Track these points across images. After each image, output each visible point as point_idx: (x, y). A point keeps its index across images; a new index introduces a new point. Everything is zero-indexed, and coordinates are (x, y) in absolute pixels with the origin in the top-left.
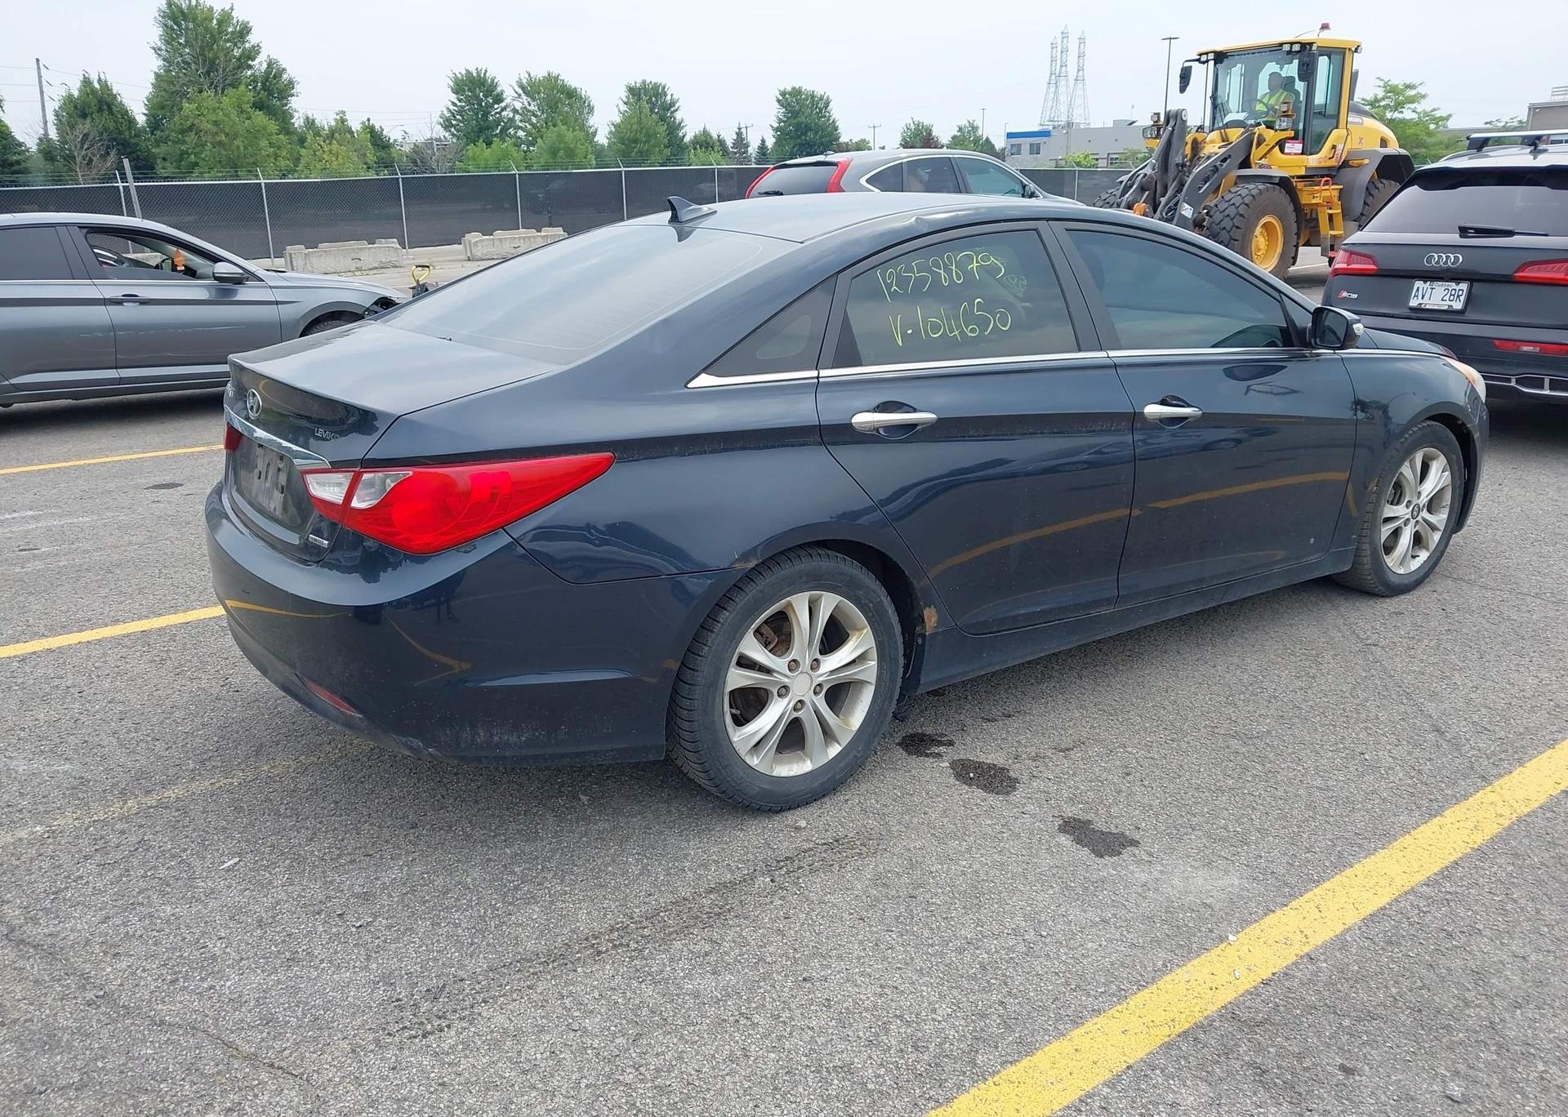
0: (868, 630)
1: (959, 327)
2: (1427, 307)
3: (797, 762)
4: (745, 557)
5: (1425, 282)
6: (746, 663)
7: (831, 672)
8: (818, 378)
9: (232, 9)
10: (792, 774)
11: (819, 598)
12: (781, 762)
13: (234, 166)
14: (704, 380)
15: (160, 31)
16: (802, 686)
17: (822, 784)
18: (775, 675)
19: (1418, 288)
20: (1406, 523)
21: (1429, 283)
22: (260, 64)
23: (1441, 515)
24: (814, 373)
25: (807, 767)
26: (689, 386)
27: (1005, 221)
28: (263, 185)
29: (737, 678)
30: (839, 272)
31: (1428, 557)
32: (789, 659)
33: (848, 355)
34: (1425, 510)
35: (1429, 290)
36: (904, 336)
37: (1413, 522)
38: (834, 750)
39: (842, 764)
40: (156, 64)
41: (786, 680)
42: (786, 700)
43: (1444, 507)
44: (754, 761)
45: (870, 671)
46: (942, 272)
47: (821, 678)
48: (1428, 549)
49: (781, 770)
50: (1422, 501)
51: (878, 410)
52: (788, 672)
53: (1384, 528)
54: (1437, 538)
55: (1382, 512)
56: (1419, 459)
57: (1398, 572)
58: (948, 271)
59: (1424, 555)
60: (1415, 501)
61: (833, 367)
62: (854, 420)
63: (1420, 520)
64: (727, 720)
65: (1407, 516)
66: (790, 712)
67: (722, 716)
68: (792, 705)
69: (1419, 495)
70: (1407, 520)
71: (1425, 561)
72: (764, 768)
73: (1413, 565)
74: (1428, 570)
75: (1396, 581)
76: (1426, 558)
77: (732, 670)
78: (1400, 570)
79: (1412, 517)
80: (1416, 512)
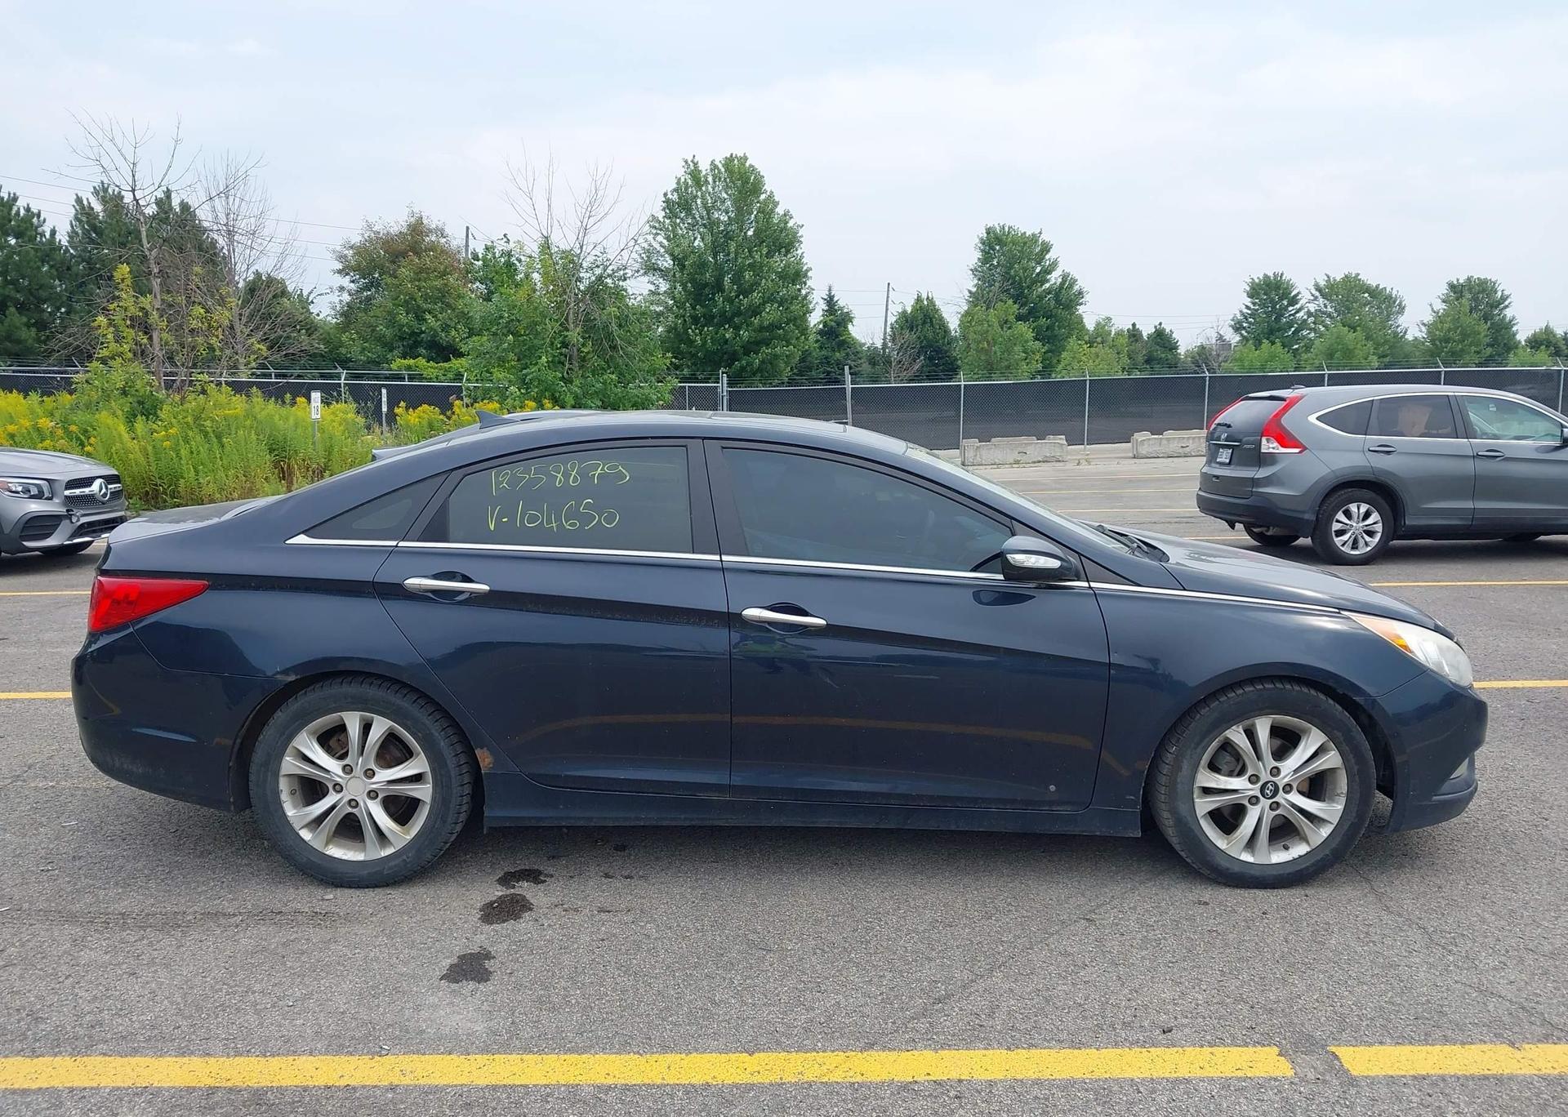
0: (423, 756)
1: (558, 519)
3: (356, 851)
4: (286, 672)
6: (302, 757)
7: (388, 782)
8: (396, 546)
10: (344, 857)
11: (372, 721)
12: (339, 846)
14: (302, 539)
15: (979, 255)
16: (356, 788)
17: (369, 873)
18: (330, 773)
20: (1252, 801)
22: (1055, 278)
23: (1335, 805)
25: (360, 857)
26: (287, 542)
29: (291, 766)
30: (453, 470)
31: (1308, 853)
32: (344, 763)
33: (437, 531)
34: (1294, 791)
36: (498, 523)
37: (1265, 803)
38: (386, 852)
39: (393, 863)
40: (971, 284)
41: (338, 779)
42: (339, 796)
43: (1338, 795)
44: (306, 835)
45: (425, 792)
46: (559, 476)
47: (374, 786)
48: (1308, 843)
49: (337, 852)
50: (1282, 780)
51: (436, 577)
52: (341, 773)
53: (1201, 798)
54: (1325, 832)
55: (1193, 779)
56: (1263, 728)
57: (1241, 858)
58: (566, 475)
59: (1299, 850)
60: (1265, 777)
61: (418, 540)
62: (406, 582)
63: (1282, 802)
64: (284, 796)
65: (1251, 793)
66: (344, 804)
67: (277, 793)
68: (346, 800)
69: (1275, 771)
70: (1254, 799)
71: (1300, 857)
72: (317, 845)
73: (1279, 857)
74: (1307, 868)
75: (1236, 869)
76: (1305, 852)
77: (288, 758)
78: (1247, 857)
79: (1264, 796)
80: (1270, 790)
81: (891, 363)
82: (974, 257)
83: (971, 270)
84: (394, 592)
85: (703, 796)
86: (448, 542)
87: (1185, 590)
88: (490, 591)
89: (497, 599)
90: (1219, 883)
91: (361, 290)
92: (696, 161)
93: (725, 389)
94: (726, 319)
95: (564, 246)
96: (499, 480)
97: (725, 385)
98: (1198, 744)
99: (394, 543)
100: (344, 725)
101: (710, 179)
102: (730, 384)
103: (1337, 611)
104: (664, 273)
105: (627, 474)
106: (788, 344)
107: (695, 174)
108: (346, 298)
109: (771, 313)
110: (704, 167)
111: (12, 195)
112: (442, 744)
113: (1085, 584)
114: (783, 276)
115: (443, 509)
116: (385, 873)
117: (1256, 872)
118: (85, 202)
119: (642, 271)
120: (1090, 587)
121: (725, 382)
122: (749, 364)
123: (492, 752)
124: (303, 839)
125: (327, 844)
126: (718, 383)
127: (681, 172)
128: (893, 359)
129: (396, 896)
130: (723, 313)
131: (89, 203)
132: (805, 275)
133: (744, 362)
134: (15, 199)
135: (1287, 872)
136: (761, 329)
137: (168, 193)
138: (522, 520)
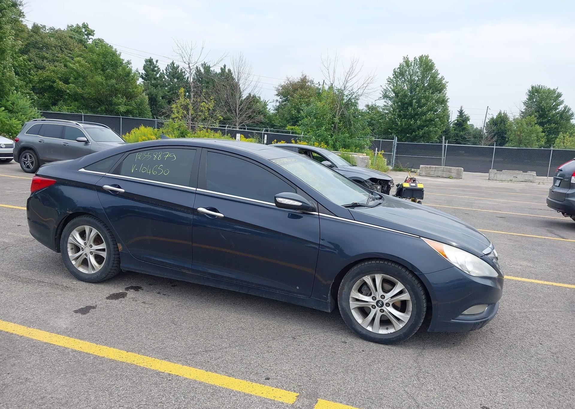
0: (105, 244)
1: (151, 171)
3: (86, 270)
4: (69, 210)
7: (95, 250)
8: (105, 175)
9: (557, 89)
10: (83, 272)
11: (92, 230)
12: (83, 268)
14: (83, 170)
15: (527, 97)
16: (87, 250)
18: (81, 244)
22: (561, 108)
23: (407, 315)
25: (87, 272)
26: (79, 170)
27: (187, 146)
29: (71, 240)
30: (126, 152)
32: (85, 242)
33: (117, 172)
34: (390, 306)
36: (135, 170)
37: (378, 309)
38: (93, 272)
39: (94, 276)
40: (523, 108)
41: (82, 247)
43: (408, 311)
44: (74, 262)
45: (105, 255)
46: (156, 156)
47: (92, 250)
48: (394, 328)
50: (385, 301)
51: (112, 186)
52: (83, 245)
53: (353, 302)
54: (401, 326)
55: (349, 294)
56: (379, 278)
57: (367, 329)
58: (157, 156)
59: (391, 330)
60: (379, 298)
61: (111, 173)
62: (104, 186)
63: (385, 310)
64: (69, 249)
65: (372, 304)
66: (84, 255)
67: (67, 248)
68: (84, 253)
69: (383, 297)
70: (374, 307)
71: (391, 333)
72: (76, 266)
73: (383, 331)
74: (393, 338)
75: (364, 333)
76: (393, 332)
77: (70, 238)
78: (369, 329)
79: (377, 306)
80: (380, 304)
81: (483, 138)
82: (525, 98)
83: (523, 103)
84: (99, 189)
85: (184, 271)
86: (120, 175)
87: (355, 220)
88: (125, 192)
89: (126, 195)
91: (283, 102)
92: (408, 57)
93: (396, 142)
94: (412, 117)
95: (339, 87)
96: (138, 156)
97: (396, 141)
98: (351, 280)
99: (104, 174)
100: (85, 230)
101: (413, 64)
102: (398, 141)
103: (419, 237)
104: (391, 99)
105: (175, 157)
106: (436, 127)
107: (407, 62)
108: (278, 104)
109: (429, 115)
110: (411, 59)
111: (178, 66)
112: (109, 240)
113: (317, 213)
114: (437, 102)
115: (120, 165)
116: (92, 278)
117: (372, 336)
118: (199, 68)
119: (382, 98)
120: (319, 215)
121: (396, 140)
122: (419, 134)
123: (122, 245)
124: (72, 264)
125: (79, 266)
126: (393, 140)
127: (402, 61)
128: (483, 136)
129: (94, 285)
130: (411, 115)
131: (200, 69)
132: (447, 101)
133: (417, 133)
134: (178, 67)
135: (385, 338)
136: (426, 121)
137: (225, 66)
138: (141, 170)
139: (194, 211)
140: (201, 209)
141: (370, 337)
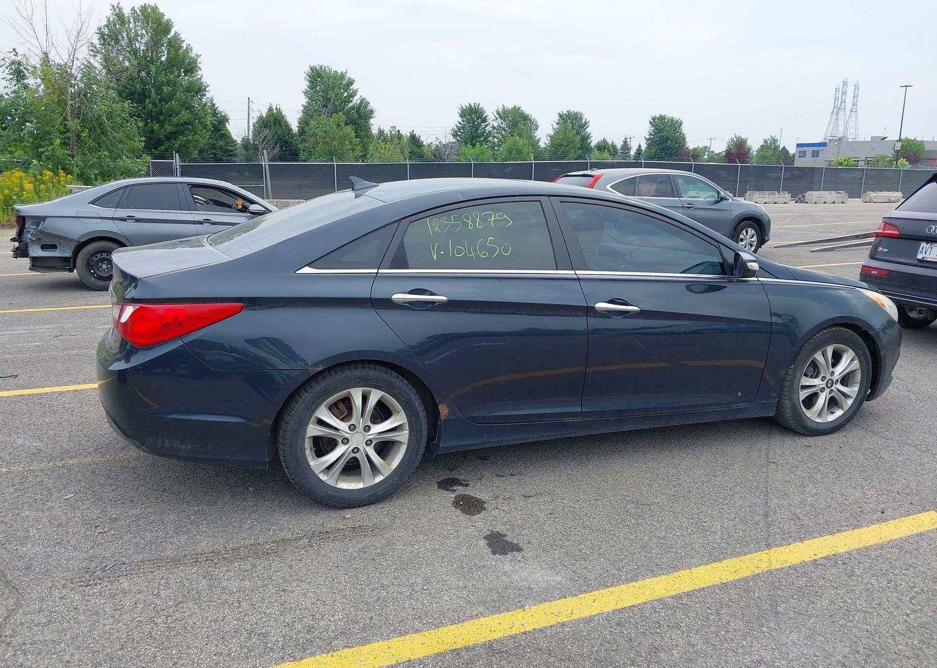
0: (403, 413)
1: (475, 251)
2: (928, 259)
3: (355, 482)
4: (316, 365)
5: (927, 244)
6: (321, 422)
7: (378, 433)
8: (377, 273)
9: (346, 72)
10: (350, 488)
11: (369, 393)
12: (343, 481)
13: (331, 155)
14: (307, 270)
15: (307, 83)
16: (358, 440)
17: (368, 496)
18: (340, 431)
19: (923, 247)
20: (822, 390)
21: (929, 244)
22: (356, 100)
23: (854, 388)
24: (376, 271)
25: (360, 486)
26: (297, 272)
28: (335, 165)
29: (313, 430)
30: (402, 219)
31: (843, 414)
32: (350, 423)
33: (400, 261)
34: (839, 383)
35: (930, 249)
36: (438, 255)
37: (827, 390)
38: (379, 479)
39: (383, 487)
40: (304, 100)
41: (347, 435)
42: (347, 447)
43: (856, 383)
44: (323, 477)
45: (404, 436)
46: (470, 222)
47: (371, 437)
48: (843, 409)
49: (344, 485)
50: (835, 378)
51: (410, 293)
52: (348, 431)
53: (802, 391)
54: (851, 403)
55: (798, 382)
56: (830, 351)
57: (816, 421)
58: (474, 221)
59: (839, 413)
61: (389, 268)
62: (393, 297)
63: (834, 389)
64: (308, 452)
65: (822, 386)
66: (349, 453)
67: (303, 450)
68: (351, 449)
69: (833, 374)
71: (840, 416)
72: (331, 482)
73: (832, 417)
74: (843, 422)
75: (815, 426)
76: (841, 414)
77: (311, 425)
78: (819, 420)
79: (827, 387)
80: (830, 384)
81: (258, 149)
82: (305, 85)
83: (304, 92)
84: (384, 304)
85: (565, 420)
86: (408, 268)
87: (797, 280)
88: (448, 300)
89: (452, 305)
90: (807, 436)
92: (120, 6)
93: (178, 164)
96: (433, 225)
100: (351, 397)
101: (132, 20)
102: (181, 161)
105: (510, 220)
106: (196, 133)
107: (120, 16)
109: (185, 115)
110: (127, 12)
112: (417, 403)
113: (756, 279)
114: (189, 89)
115: (401, 246)
116: (379, 494)
117: (822, 427)
120: (758, 280)
121: (178, 159)
122: (170, 147)
123: (449, 406)
124: (322, 481)
125: (339, 481)
126: (173, 159)
127: (109, 13)
128: (259, 147)
132: (205, 90)
133: (167, 146)
135: (834, 425)
136: (178, 125)
138: (453, 254)
139: (589, 311)
140: (601, 305)
141: (821, 430)
